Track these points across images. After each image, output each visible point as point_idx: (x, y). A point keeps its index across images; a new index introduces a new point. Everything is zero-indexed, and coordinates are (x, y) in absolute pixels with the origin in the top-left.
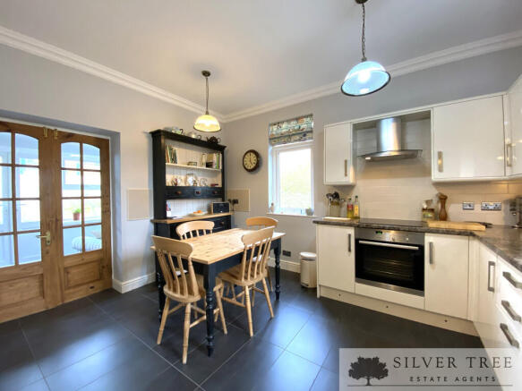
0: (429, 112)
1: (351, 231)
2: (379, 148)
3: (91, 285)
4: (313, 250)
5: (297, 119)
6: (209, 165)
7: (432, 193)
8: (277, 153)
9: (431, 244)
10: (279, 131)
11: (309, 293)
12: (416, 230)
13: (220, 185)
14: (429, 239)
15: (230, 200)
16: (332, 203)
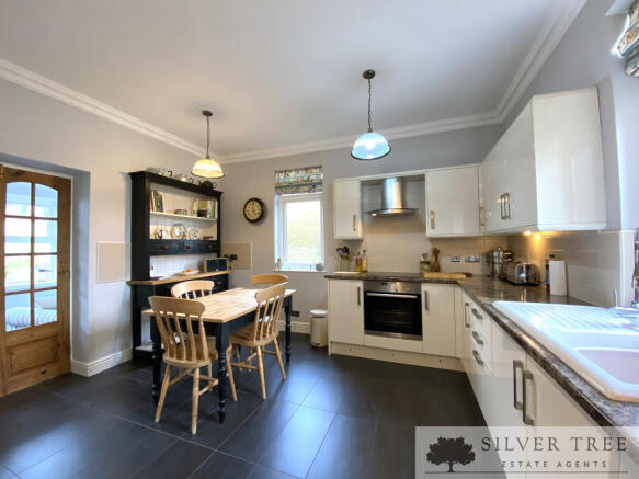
0: (424, 175)
1: (360, 284)
2: (384, 205)
3: (42, 370)
4: (324, 307)
5: (306, 169)
6: (201, 214)
7: (428, 248)
8: (284, 202)
9: (426, 293)
10: (287, 180)
11: (320, 352)
12: (414, 281)
13: (215, 238)
14: (425, 288)
15: (226, 256)
16: (342, 257)
